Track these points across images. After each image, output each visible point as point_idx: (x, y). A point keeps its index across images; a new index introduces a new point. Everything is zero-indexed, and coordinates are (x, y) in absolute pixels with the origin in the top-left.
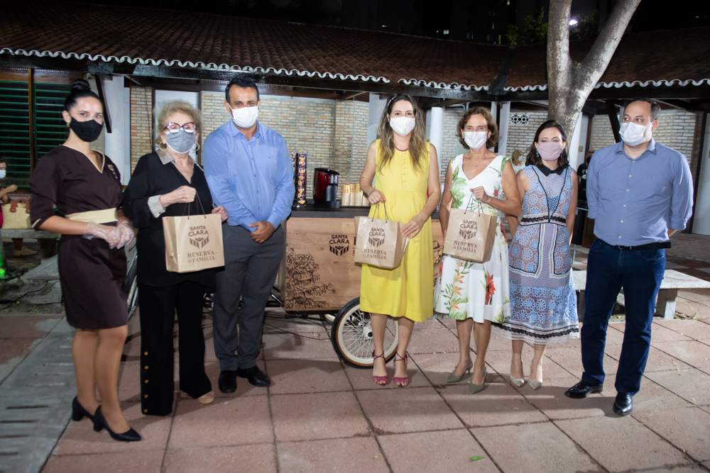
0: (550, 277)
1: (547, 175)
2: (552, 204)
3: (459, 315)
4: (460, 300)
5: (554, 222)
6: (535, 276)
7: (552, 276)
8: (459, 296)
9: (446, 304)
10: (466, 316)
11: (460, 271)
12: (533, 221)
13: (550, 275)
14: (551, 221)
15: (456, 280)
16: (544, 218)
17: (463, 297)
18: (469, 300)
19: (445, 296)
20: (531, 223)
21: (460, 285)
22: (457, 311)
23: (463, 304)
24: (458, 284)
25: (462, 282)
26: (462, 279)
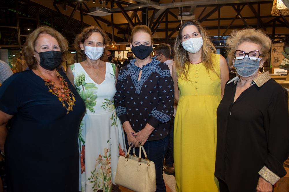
9: (93, 188)
11: (108, 156)
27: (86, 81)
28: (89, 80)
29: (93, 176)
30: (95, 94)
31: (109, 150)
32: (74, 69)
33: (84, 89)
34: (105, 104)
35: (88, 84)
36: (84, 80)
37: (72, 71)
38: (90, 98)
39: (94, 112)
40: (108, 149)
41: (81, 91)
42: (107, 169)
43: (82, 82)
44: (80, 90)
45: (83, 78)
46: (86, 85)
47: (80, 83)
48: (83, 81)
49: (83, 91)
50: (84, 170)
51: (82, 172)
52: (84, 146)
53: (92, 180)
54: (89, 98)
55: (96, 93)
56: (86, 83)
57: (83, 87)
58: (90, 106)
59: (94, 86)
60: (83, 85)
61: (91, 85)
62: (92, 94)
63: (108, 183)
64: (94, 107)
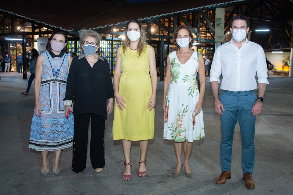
0: (58, 113)
1: (53, 57)
2: (56, 73)
3: (181, 139)
4: (182, 131)
5: (57, 82)
6: (50, 113)
7: (58, 112)
8: (181, 129)
9: (171, 134)
10: (185, 139)
11: (180, 115)
12: (46, 83)
13: (58, 111)
14: (55, 82)
15: (178, 120)
16: (52, 80)
17: (183, 129)
18: (186, 130)
19: (171, 130)
20: (45, 84)
21: (181, 123)
22: (180, 137)
23: (184, 133)
24: (179, 123)
25: (182, 121)
26: (182, 120)
27: (175, 62)
28: (177, 61)
29: (172, 126)
30: (178, 71)
31: (182, 111)
34: (185, 79)
36: (174, 61)
38: (176, 74)
39: (177, 83)
43: (173, 63)
46: (175, 64)
49: (172, 68)
50: (167, 121)
51: (166, 122)
52: (168, 105)
53: (171, 128)
57: (173, 66)
58: (175, 79)
61: (178, 64)
63: (177, 134)
64: (177, 80)
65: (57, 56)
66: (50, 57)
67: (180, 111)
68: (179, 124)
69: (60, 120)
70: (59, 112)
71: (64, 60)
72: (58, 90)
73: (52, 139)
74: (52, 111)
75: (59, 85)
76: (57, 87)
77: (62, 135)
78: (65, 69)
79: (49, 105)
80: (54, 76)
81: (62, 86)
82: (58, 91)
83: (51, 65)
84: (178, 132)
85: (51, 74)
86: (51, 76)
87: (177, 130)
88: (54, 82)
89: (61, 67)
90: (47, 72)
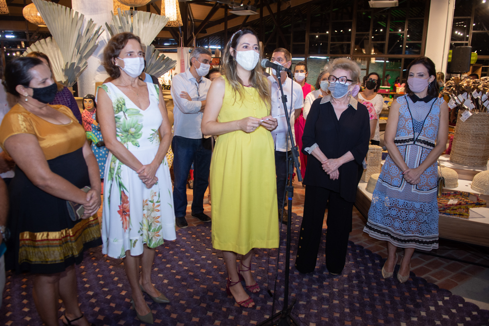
28: (130, 105)
29: (142, 228)
30: (140, 123)
31: (157, 194)
32: (108, 91)
33: (127, 117)
34: (151, 136)
35: (131, 110)
36: (124, 104)
37: (107, 93)
38: (135, 129)
39: (139, 146)
40: (155, 193)
41: (121, 120)
42: (153, 216)
43: (121, 108)
44: (119, 119)
45: (122, 102)
46: (128, 111)
47: (120, 109)
48: (123, 106)
49: (125, 119)
53: (141, 233)
54: (133, 128)
55: (142, 121)
56: (128, 108)
57: (124, 114)
58: (133, 139)
59: (138, 113)
60: (124, 112)
61: (135, 111)
62: (137, 122)
63: (153, 234)
64: (138, 140)
65: (421, 100)
66: (410, 101)
67: (154, 194)
68: (154, 218)
69: (415, 203)
70: (414, 190)
71: (433, 106)
72: (418, 157)
73: (399, 230)
74: (404, 187)
75: (421, 150)
76: (418, 152)
77: (415, 227)
78: (433, 121)
79: (400, 178)
80: (414, 132)
81: (426, 151)
82: (418, 159)
83: (411, 115)
84: (154, 231)
85: (410, 128)
86: (409, 133)
87: (153, 228)
88: (414, 143)
89: (427, 118)
90: (403, 126)
